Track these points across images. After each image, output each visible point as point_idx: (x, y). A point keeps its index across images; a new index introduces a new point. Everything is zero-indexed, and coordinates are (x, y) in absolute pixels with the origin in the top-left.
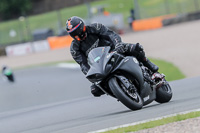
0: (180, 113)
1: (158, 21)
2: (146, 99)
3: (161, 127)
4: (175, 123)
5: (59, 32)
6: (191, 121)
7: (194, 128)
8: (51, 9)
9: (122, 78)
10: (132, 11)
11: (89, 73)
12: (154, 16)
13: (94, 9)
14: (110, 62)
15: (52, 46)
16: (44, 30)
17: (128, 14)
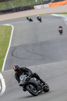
2: (39, 92)
9: (31, 85)
11: (20, 84)
14: (26, 80)
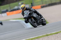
0: (48, 34)
1: (40, 6)
3: (42, 38)
4: (46, 37)
5: (10, 10)
6: (51, 36)
7: (52, 38)
8: (7, 4)
10: (32, 4)
12: (38, 5)
13: (20, 3)
15: (7, 15)
16: (5, 10)
17: (30, 5)
